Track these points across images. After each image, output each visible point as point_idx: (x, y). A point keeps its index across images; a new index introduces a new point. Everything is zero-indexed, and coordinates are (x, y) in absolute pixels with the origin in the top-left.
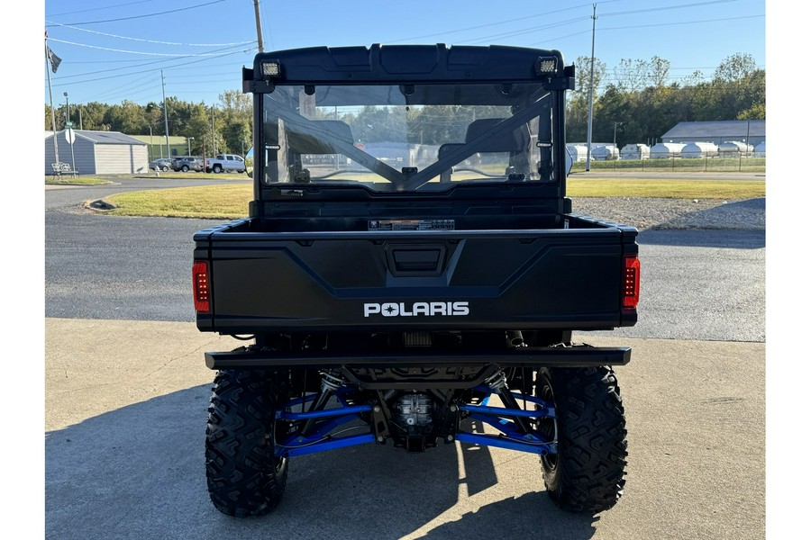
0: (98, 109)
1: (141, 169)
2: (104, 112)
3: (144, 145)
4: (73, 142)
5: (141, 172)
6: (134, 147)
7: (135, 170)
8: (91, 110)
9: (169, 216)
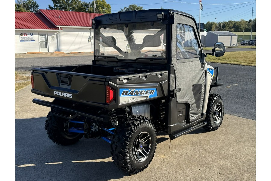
0: (231, 23)
1: (234, 44)
2: (233, 24)
3: (236, 36)
4: (205, 36)
5: (234, 46)
6: (232, 37)
7: (232, 45)
8: (229, 23)
9: (212, 62)
